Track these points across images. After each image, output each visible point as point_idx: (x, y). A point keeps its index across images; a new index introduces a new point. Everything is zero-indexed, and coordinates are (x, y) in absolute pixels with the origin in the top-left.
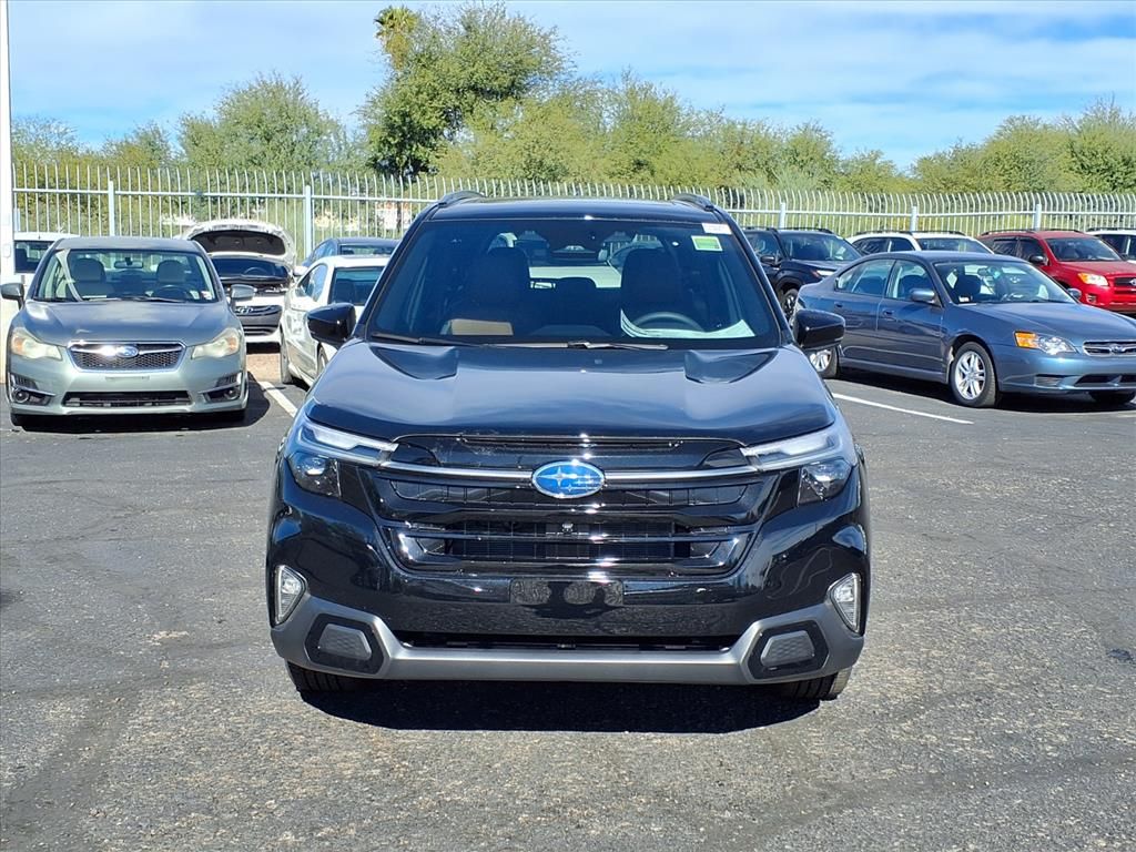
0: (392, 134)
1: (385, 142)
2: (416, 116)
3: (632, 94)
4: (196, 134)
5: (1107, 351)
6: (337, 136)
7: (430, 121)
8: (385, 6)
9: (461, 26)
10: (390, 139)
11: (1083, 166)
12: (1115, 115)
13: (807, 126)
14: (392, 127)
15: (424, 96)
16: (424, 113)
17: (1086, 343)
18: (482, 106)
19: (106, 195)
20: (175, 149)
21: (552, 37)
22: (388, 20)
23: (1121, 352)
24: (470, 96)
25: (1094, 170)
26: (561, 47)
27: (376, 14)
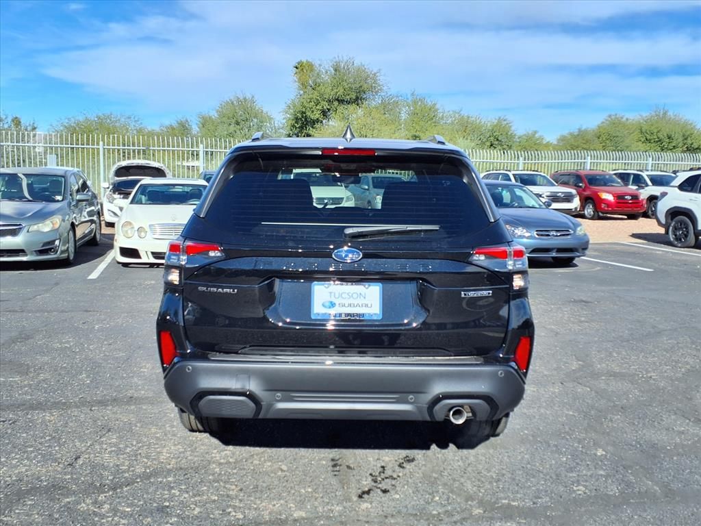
0: (297, 122)
1: (293, 126)
2: (308, 114)
3: (415, 102)
4: (205, 122)
5: (548, 235)
6: (270, 123)
7: (316, 115)
8: (299, 60)
9: (332, 69)
10: (296, 125)
11: (647, 139)
12: (665, 114)
13: (500, 118)
14: (297, 119)
15: (313, 103)
16: (313, 112)
17: (537, 231)
18: (341, 108)
19: (99, 149)
20: (195, 129)
21: (378, 74)
22: (299, 67)
23: (557, 236)
24: (336, 103)
25: (652, 141)
26: (382, 79)
27: (295, 64)
